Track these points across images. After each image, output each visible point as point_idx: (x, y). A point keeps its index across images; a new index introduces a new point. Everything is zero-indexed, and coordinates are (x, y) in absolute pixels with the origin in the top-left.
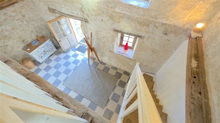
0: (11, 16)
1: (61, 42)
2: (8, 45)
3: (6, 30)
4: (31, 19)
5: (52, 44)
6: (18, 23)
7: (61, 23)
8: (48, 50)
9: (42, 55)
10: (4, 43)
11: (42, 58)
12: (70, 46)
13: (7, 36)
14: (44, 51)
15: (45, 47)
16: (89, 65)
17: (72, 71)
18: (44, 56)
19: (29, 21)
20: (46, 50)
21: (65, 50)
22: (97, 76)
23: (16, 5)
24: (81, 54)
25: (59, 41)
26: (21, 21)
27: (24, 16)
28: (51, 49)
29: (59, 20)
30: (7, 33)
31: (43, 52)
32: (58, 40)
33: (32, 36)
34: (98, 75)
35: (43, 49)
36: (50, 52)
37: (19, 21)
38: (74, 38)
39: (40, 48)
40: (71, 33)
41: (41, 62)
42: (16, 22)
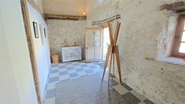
0: (70, 25)
1: (88, 49)
2: (56, 39)
3: (62, 31)
4: (80, 32)
5: (80, 52)
6: (71, 30)
7: (95, 33)
8: (75, 55)
9: (68, 56)
10: (55, 37)
11: (66, 58)
12: (93, 59)
13: (60, 34)
14: (72, 54)
15: (74, 51)
16: (103, 79)
17: (78, 77)
18: (69, 58)
19: (77, 33)
20: (73, 54)
21: (87, 60)
22: (107, 98)
23: (77, 21)
24: (99, 68)
25: (87, 48)
26: (73, 31)
27: (76, 28)
28: (78, 56)
29: (95, 31)
30: (61, 33)
31: (70, 54)
32: (86, 46)
33: (72, 42)
34: (110, 99)
35: (72, 51)
36: (75, 58)
37: (72, 30)
38: (101, 53)
39: (70, 48)
40: (100, 46)
41: (63, 61)
42: (71, 29)
